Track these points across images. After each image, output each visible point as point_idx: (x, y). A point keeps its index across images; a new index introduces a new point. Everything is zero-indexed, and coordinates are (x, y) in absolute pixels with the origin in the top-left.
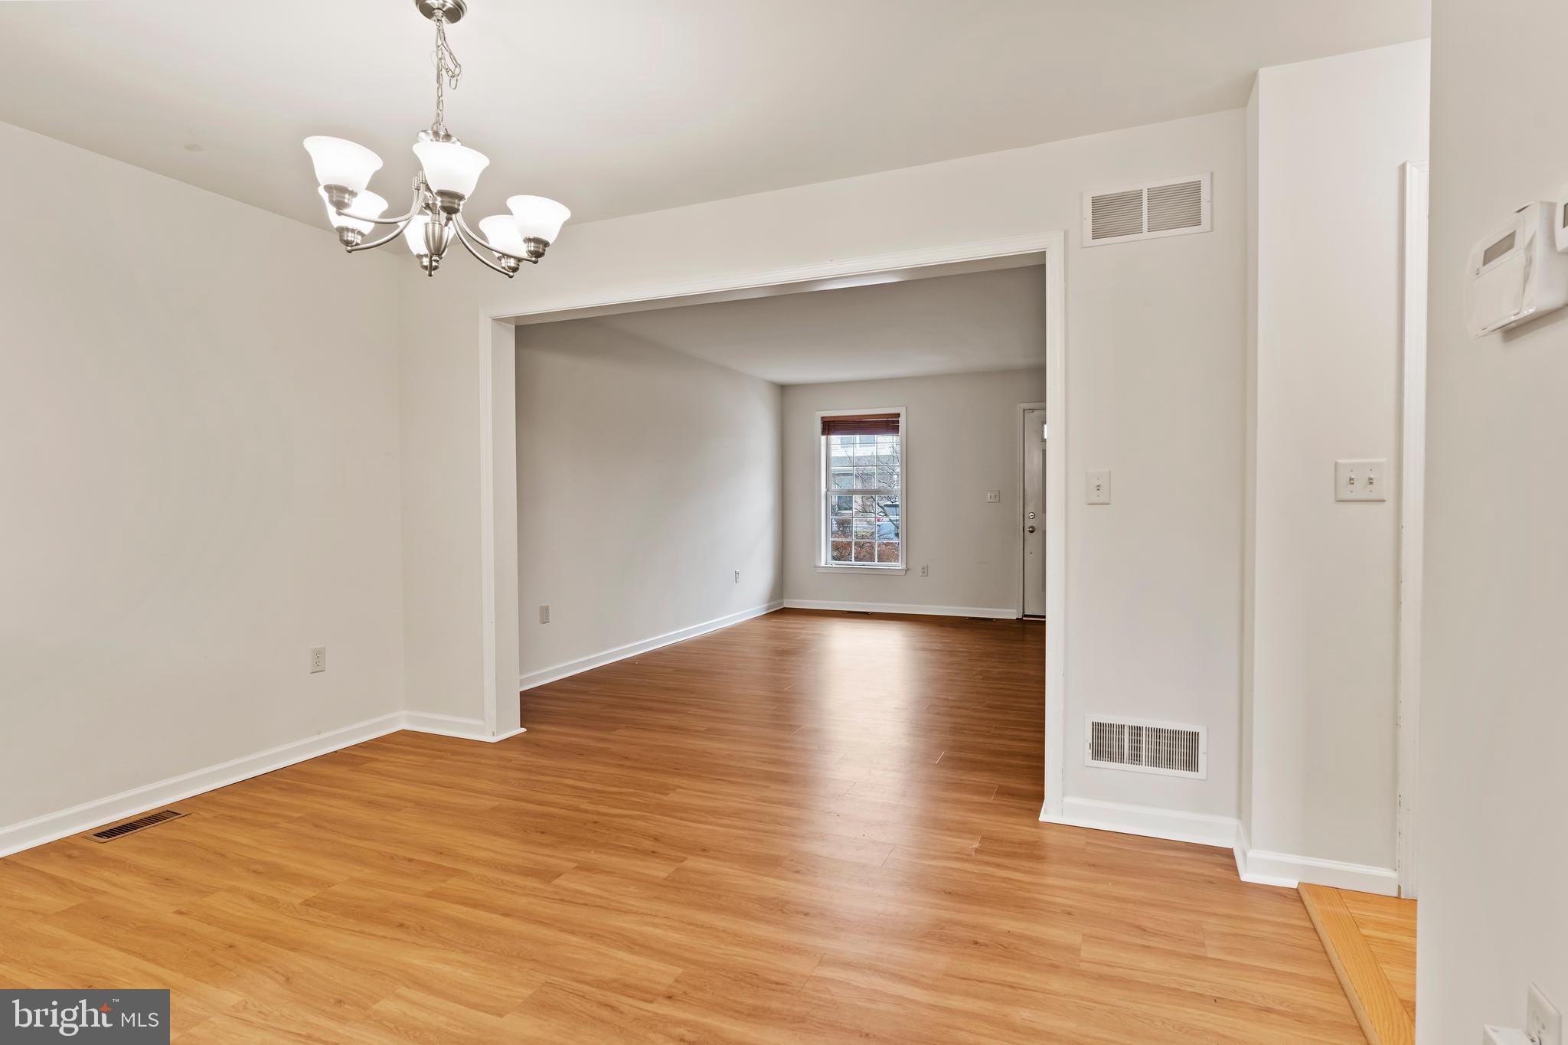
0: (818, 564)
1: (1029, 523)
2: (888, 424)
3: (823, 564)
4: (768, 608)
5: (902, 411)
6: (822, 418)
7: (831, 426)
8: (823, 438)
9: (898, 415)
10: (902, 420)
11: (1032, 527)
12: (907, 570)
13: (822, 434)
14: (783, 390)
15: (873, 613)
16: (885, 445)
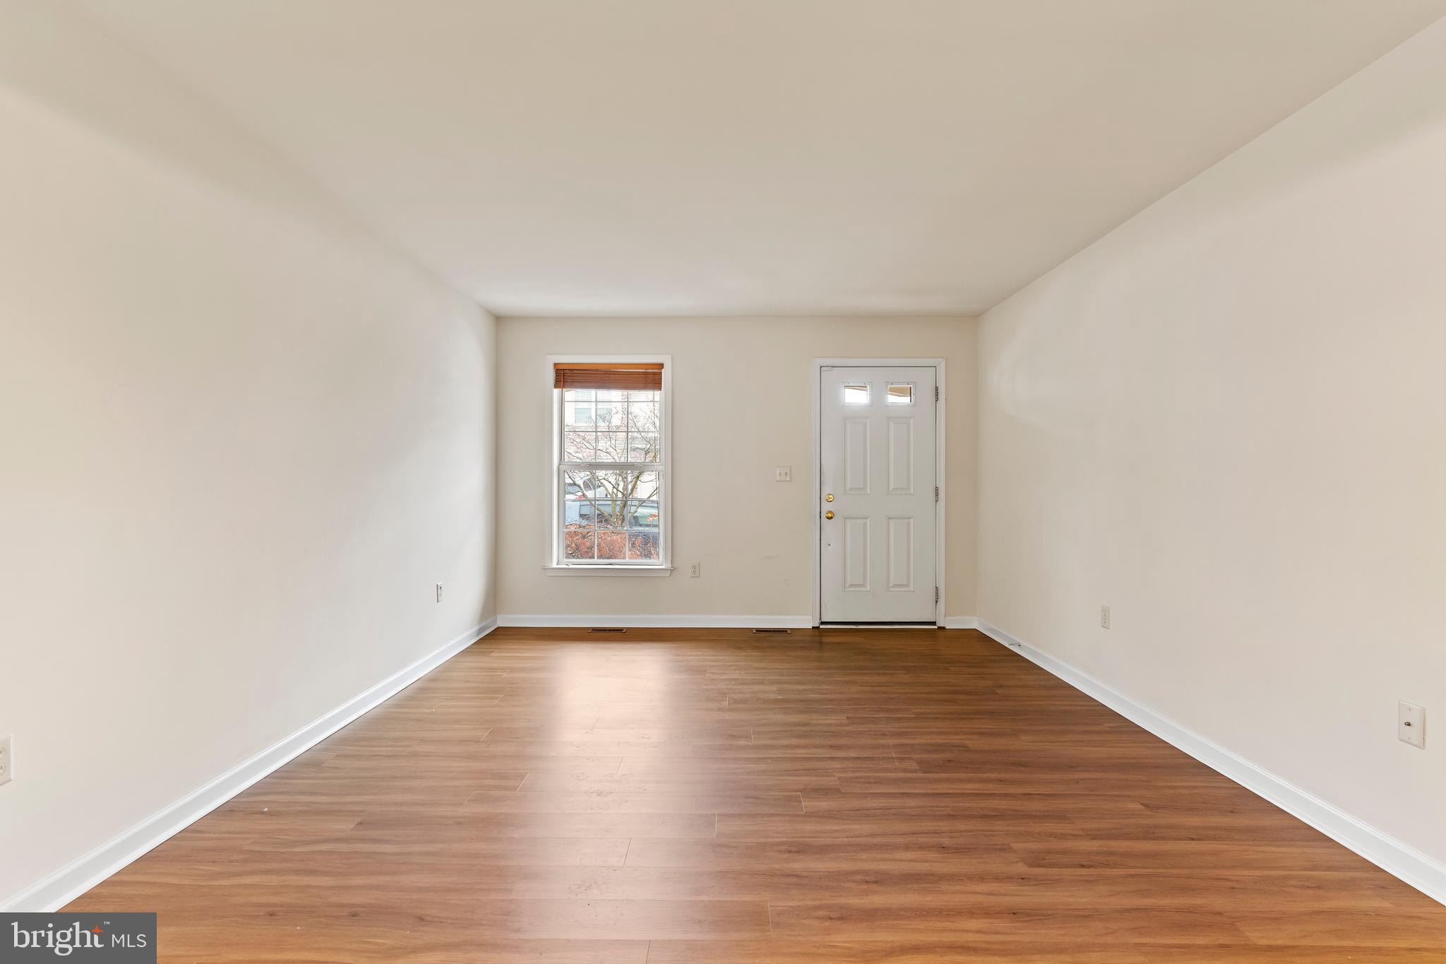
0: (548, 565)
1: (827, 507)
2: (649, 378)
3: (554, 565)
4: (480, 631)
5: (664, 359)
6: (555, 364)
7: (566, 376)
8: (556, 392)
9: (661, 366)
10: (666, 375)
11: (830, 512)
12: (673, 570)
13: (555, 387)
14: (499, 321)
15: (628, 629)
16: (645, 404)
